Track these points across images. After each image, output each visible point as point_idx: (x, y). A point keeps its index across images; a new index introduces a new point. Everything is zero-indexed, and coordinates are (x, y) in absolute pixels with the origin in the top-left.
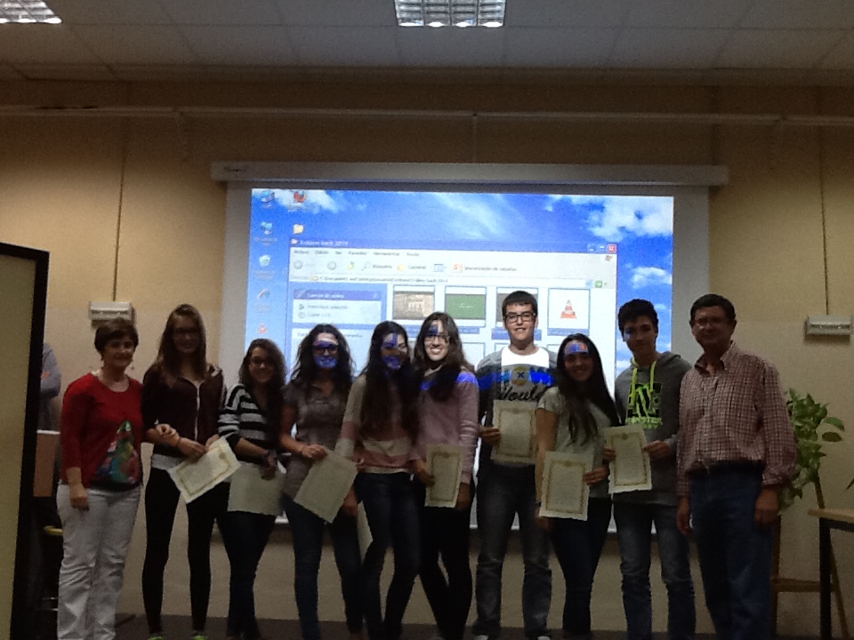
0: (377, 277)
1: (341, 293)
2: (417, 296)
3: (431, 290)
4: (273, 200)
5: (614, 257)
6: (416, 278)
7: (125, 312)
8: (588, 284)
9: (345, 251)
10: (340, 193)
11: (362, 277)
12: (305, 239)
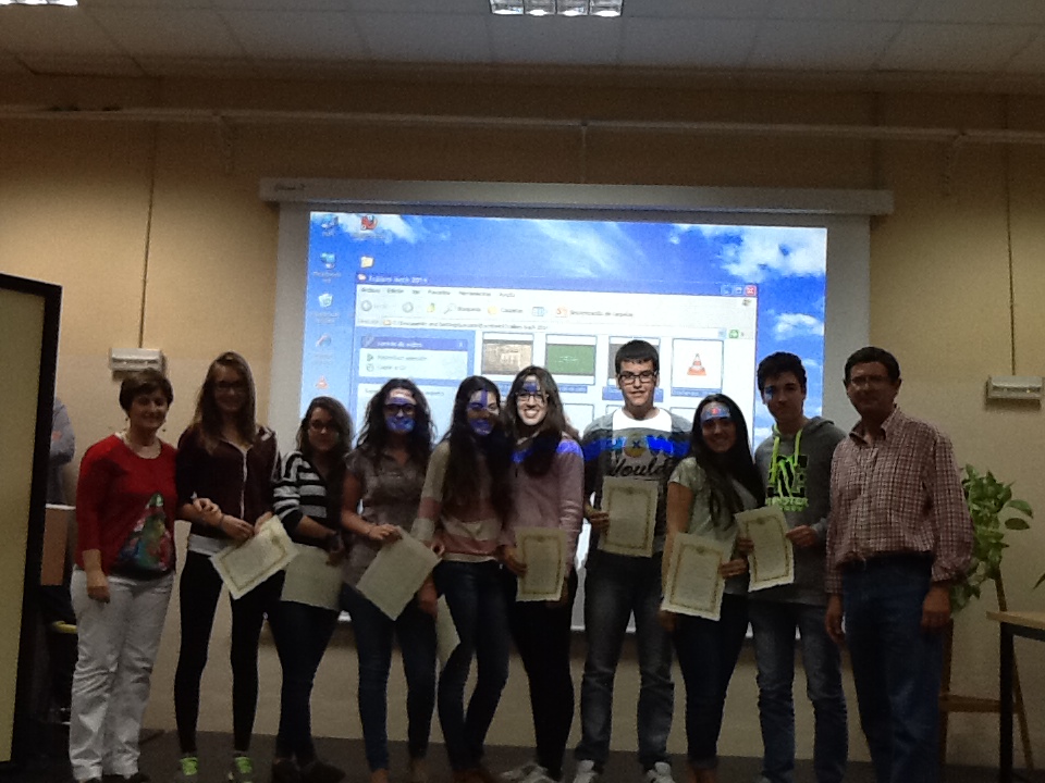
0: (463, 323)
1: (417, 340)
2: (512, 346)
3: (529, 338)
4: (337, 227)
5: (754, 301)
6: (510, 324)
7: (154, 362)
8: (721, 333)
9: (424, 290)
10: (417, 218)
11: (443, 322)
12: (375, 275)
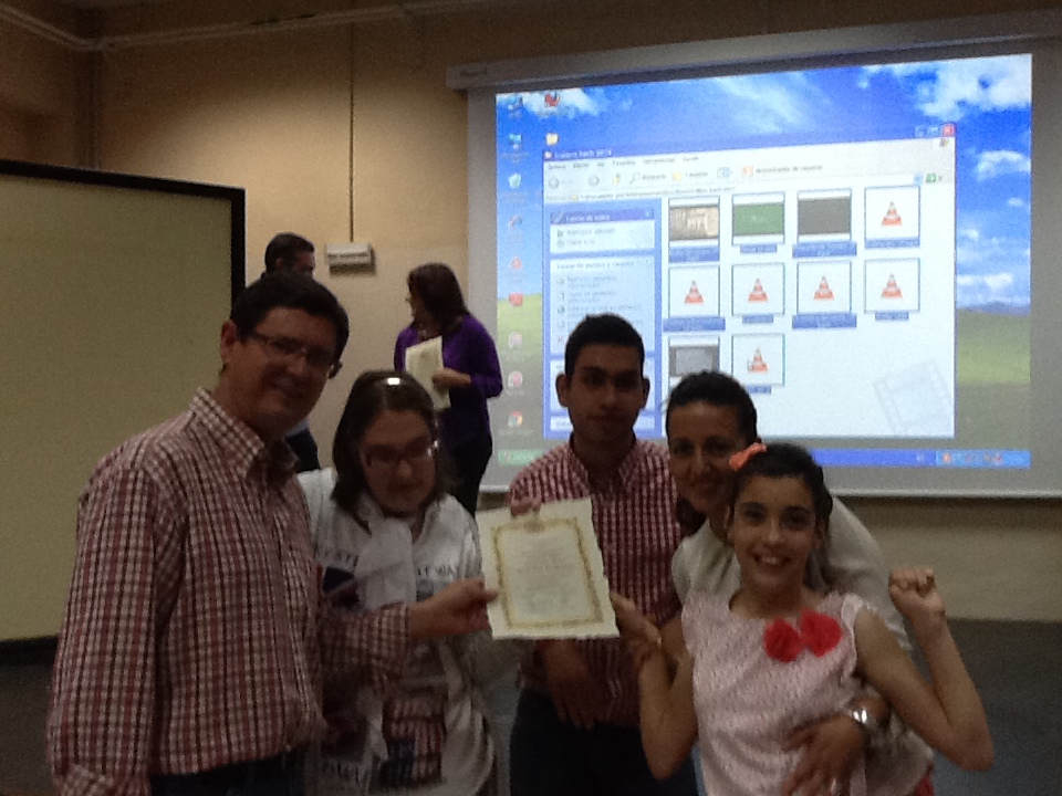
0: (648, 191)
2: (698, 210)
3: (715, 201)
4: (522, 107)
5: (952, 141)
6: (695, 188)
7: (363, 255)
8: (917, 179)
9: (608, 161)
10: (599, 91)
11: (629, 192)
12: (560, 151)
